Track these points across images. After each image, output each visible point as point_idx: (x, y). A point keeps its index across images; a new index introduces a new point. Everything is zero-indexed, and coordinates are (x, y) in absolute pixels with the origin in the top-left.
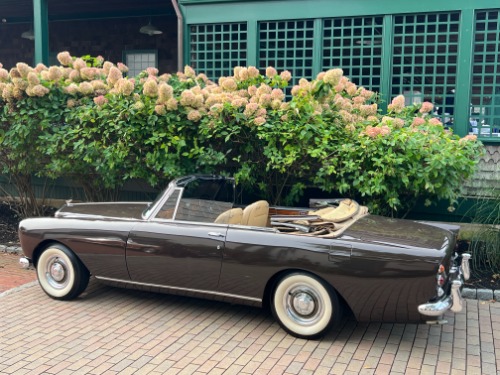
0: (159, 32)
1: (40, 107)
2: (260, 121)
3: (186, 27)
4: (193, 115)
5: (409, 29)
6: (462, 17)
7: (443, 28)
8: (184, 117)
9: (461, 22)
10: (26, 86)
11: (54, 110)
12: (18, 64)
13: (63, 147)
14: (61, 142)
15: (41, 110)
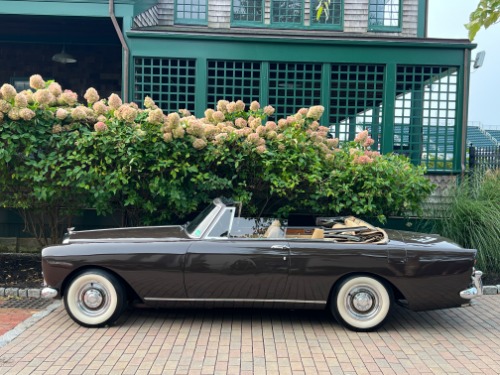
0: (73, 61)
1: (24, 132)
2: (262, 149)
3: (131, 59)
4: (199, 143)
5: (344, 77)
6: (386, 69)
7: (371, 77)
8: (190, 144)
9: (386, 73)
10: (9, 109)
11: (40, 135)
12: (5, 85)
13: (53, 175)
14: (50, 169)
15: (27, 135)
